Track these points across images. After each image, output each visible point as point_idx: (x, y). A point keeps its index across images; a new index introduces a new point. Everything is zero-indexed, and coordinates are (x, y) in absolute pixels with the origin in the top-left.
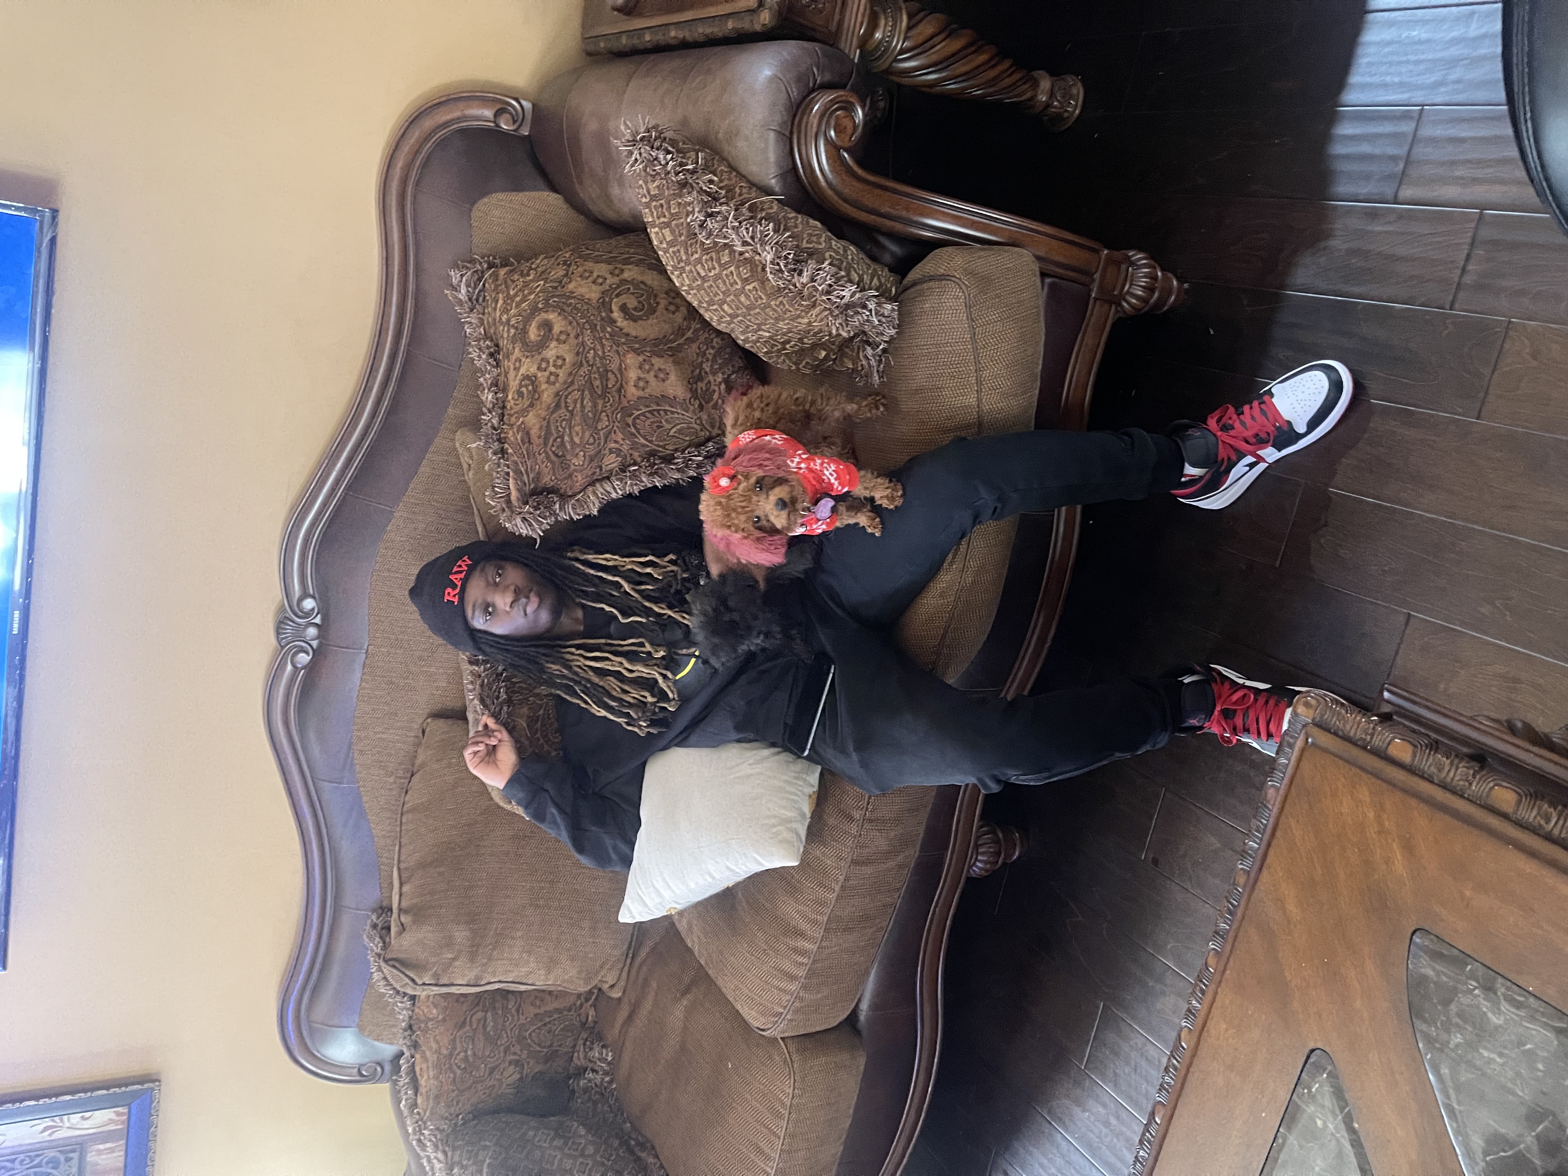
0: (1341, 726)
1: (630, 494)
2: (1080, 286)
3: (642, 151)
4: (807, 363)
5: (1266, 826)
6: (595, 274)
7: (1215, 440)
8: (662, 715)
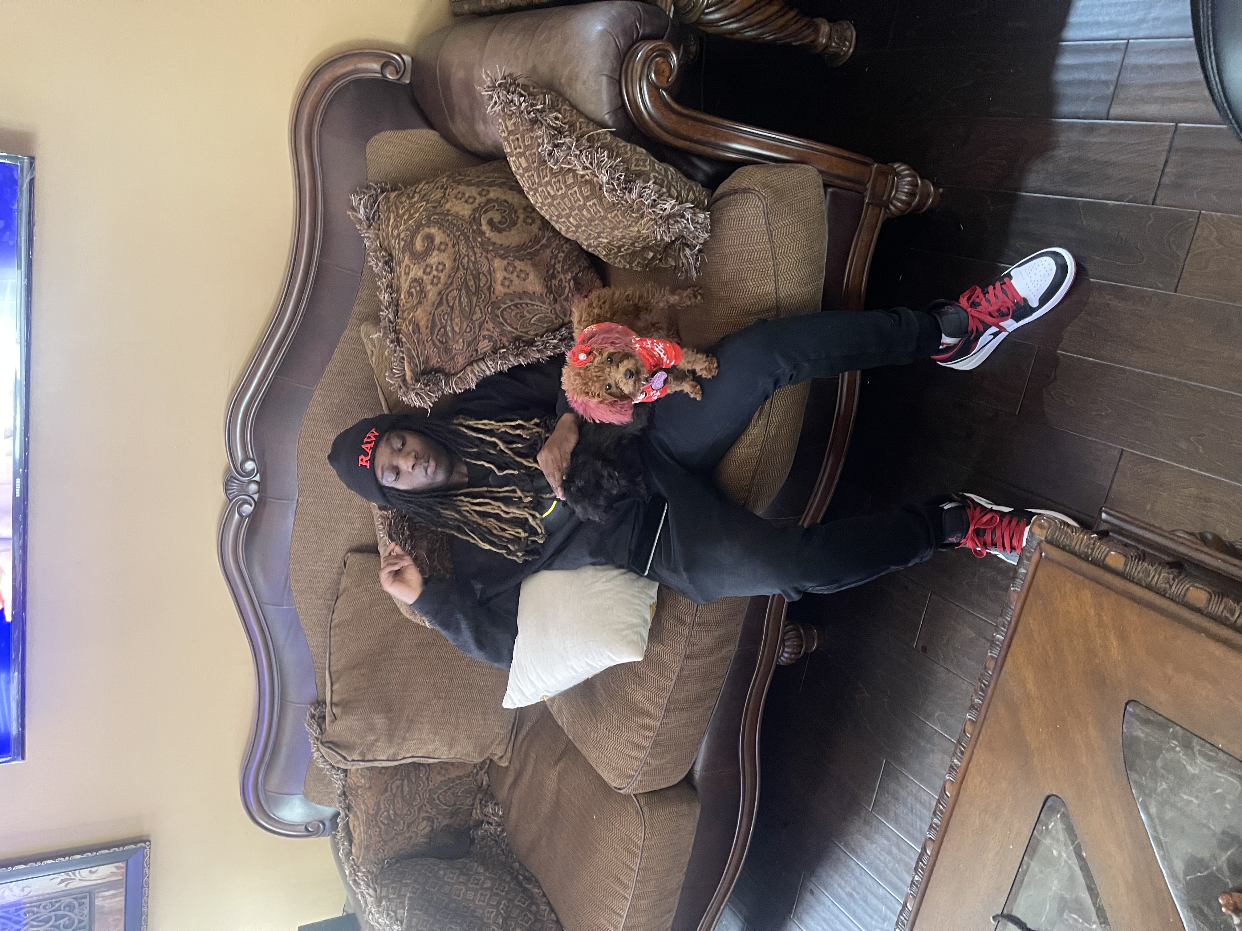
0: (1068, 543)
1: (501, 371)
2: (856, 194)
3: (501, 94)
5: (1010, 622)
6: (467, 195)
7: (966, 315)
8: (533, 547)
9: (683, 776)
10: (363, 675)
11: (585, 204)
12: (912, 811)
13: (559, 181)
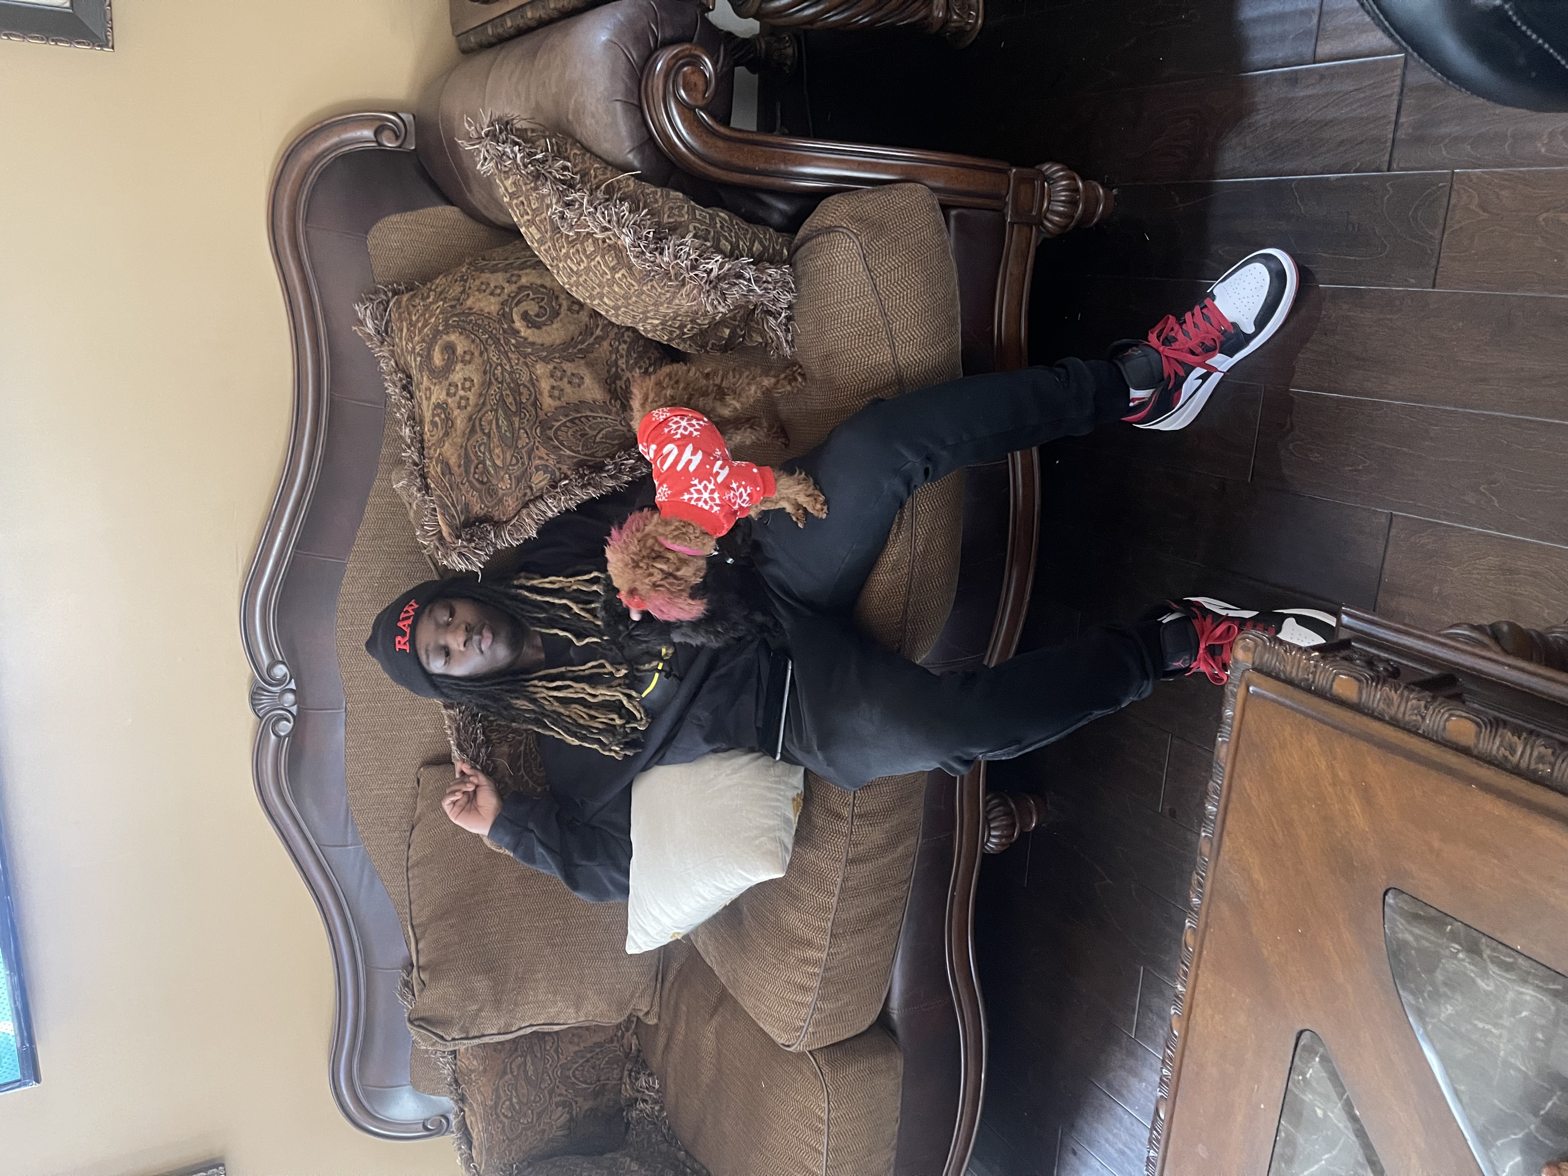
0: (1282, 667)
1: (567, 510)
2: (991, 213)
3: (489, 147)
4: (713, 344)
5: (1221, 787)
6: (492, 285)
7: (1157, 355)
8: (634, 736)
9: (873, 1017)
10: (452, 926)
13: (578, 251)
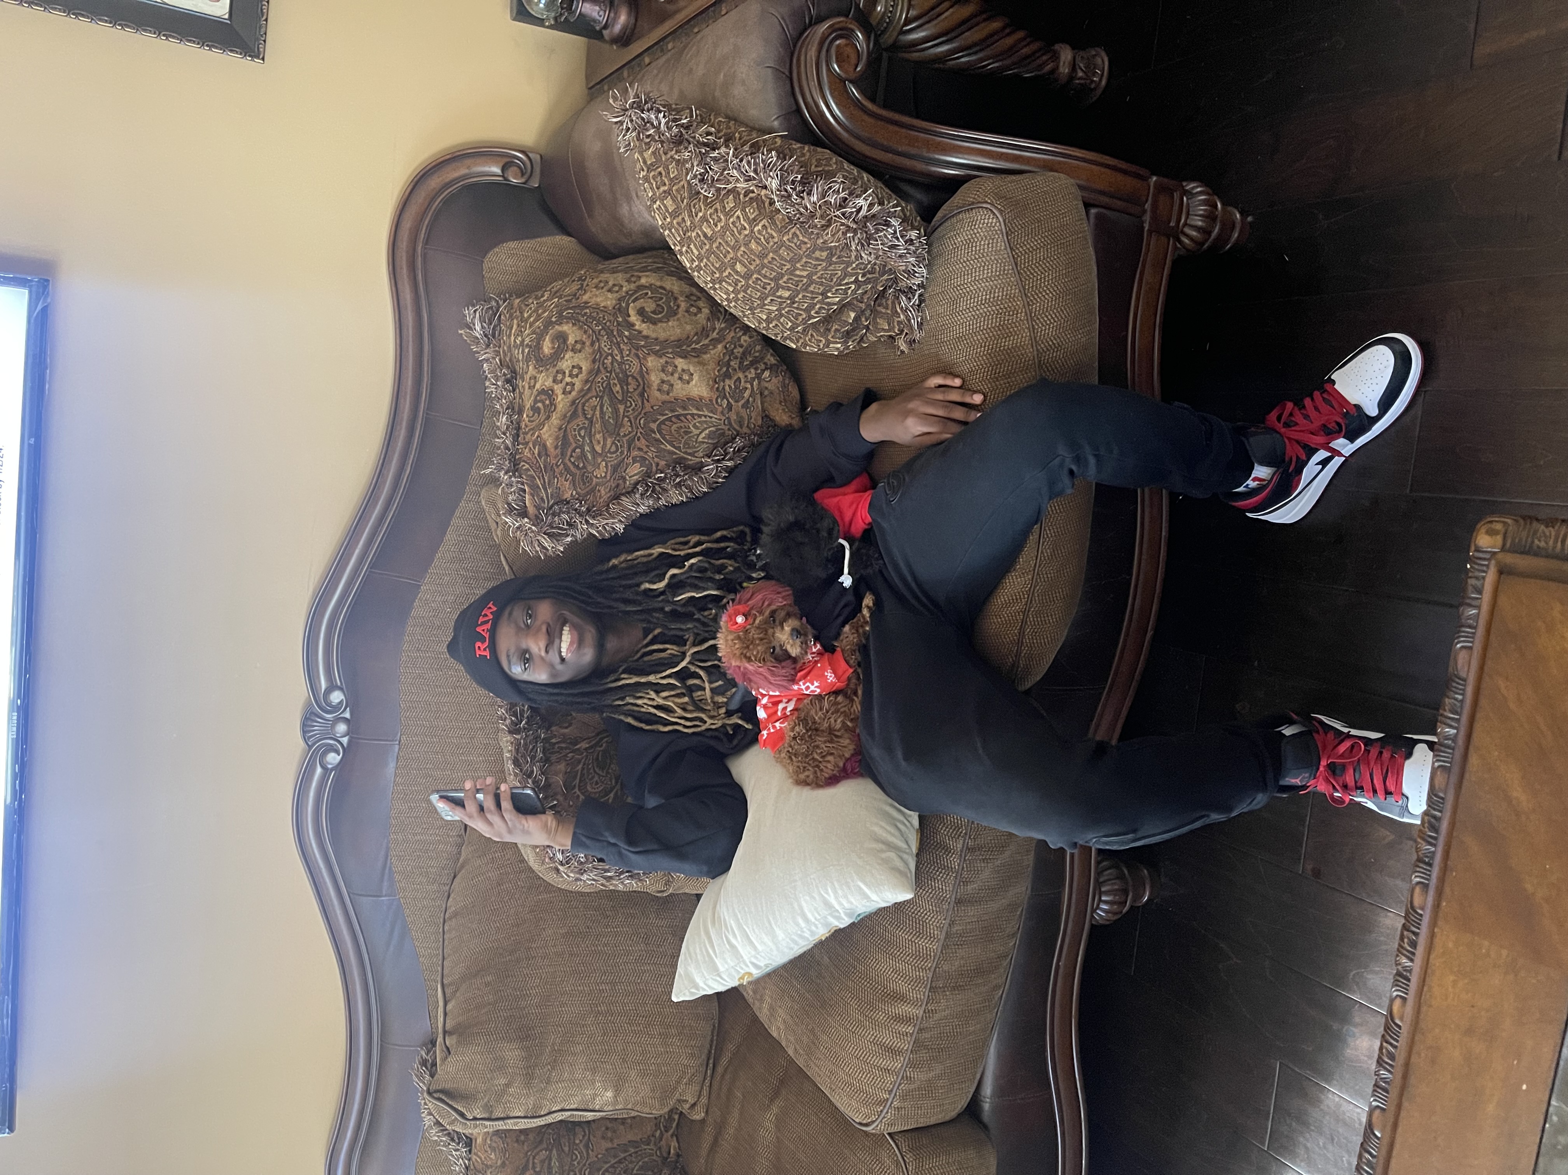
2: (1130, 218)
3: (633, 117)
6: (611, 283)
9: (962, 1103)
10: (487, 984)
11: (752, 231)
12: (1333, 1139)
13: (716, 209)
